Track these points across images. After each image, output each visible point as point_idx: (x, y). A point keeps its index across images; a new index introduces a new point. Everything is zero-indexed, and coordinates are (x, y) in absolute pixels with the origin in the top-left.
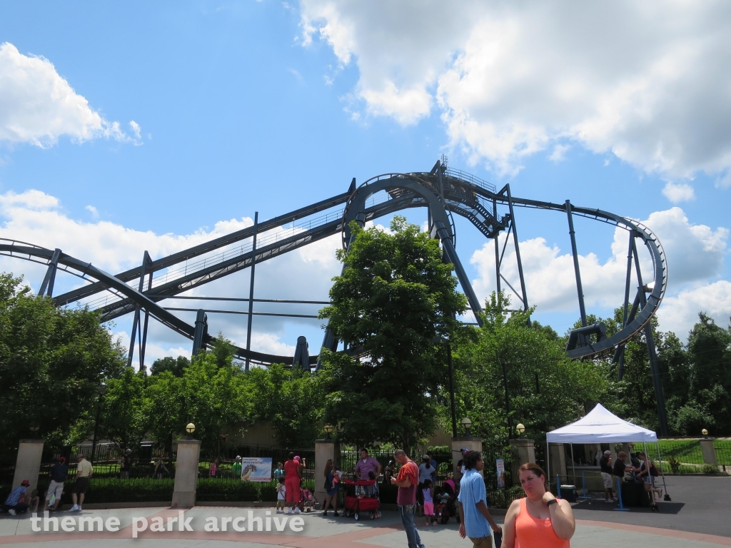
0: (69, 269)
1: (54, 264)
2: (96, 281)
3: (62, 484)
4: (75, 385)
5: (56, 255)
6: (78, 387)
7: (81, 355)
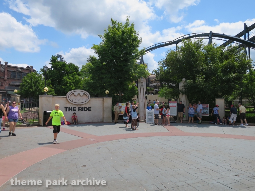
0: (216, 38)
1: (210, 37)
2: (227, 40)
3: (236, 115)
4: (234, 76)
5: (210, 34)
6: (235, 76)
7: (233, 64)
